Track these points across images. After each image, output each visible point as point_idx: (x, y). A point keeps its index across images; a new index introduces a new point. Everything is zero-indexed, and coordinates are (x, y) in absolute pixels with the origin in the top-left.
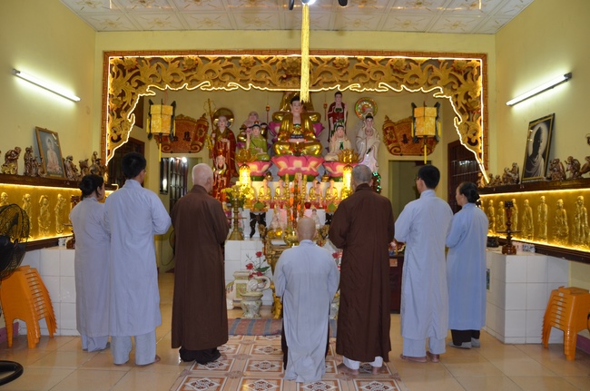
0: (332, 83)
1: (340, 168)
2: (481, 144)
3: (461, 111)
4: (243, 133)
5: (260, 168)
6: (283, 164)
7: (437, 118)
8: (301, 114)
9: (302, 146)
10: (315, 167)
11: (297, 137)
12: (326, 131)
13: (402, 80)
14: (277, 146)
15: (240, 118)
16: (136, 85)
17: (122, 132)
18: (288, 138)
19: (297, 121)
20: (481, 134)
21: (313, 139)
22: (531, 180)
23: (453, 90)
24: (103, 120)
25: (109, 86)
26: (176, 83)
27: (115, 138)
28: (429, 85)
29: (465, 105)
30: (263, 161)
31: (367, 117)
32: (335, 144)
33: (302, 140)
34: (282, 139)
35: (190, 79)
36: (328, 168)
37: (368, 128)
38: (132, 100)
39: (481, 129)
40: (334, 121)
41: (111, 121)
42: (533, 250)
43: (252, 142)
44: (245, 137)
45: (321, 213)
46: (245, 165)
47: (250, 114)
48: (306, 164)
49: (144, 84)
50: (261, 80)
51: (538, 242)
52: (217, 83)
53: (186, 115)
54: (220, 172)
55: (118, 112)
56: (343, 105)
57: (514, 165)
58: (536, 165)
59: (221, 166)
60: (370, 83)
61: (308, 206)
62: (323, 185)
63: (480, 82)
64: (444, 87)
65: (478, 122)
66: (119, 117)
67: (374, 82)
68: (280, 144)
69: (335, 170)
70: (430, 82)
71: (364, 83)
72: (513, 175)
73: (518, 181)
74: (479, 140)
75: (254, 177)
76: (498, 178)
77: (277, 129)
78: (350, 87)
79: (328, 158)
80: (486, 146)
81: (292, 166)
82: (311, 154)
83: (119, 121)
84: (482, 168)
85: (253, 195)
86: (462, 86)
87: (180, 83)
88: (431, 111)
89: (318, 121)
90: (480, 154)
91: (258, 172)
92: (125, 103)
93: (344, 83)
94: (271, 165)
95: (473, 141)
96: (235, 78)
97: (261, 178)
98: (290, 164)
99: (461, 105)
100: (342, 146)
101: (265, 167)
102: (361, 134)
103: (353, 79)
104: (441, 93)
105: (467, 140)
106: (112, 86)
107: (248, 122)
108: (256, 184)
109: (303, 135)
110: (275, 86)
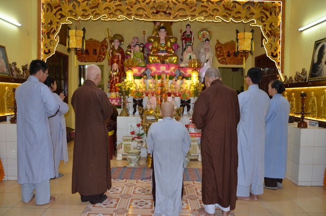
0: (185, 16)
1: (189, 71)
2: (279, 57)
3: (268, 35)
4: (129, 50)
5: (139, 71)
6: (154, 69)
7: (252, 39)
8: (165, 38)
9: (166, 57)
10: (174, 70)
11: (162, 52)
12: (180, 49)
13: (230, 15)
14: (150, 57)
15: (128, 41)
16: (59, 17)
17: (51, 48)
18: (157, 52)
19: (163, 42)
20: (279, 50)
21: (172, 53)
22: (316, 79)
23: (263, 22)
24: (39, 39)
25: (42, 18)
26: (85, 16)
27: (47, 51)
28: (247, 18)
29: (270, 32)
30: (142, 67)
31: (206, 40)
32: (186, 56)
33: (166, 54)
34: (154, 53)
35: (94, 13)
36: (182, 71)
37: (206, 47)
38: (57, 27)
39: (280, 47)
40: (186, 43)
41: (44, 40)
42: (317, 125)
43: (134, 55)
44: (131, 52)
45: (178, 99)
46: (130, 68)
47: (134, 38)
48: (168, 69)
49: (65, 16)
50: (140, 14)
51: (320, 120)
52: (111, 16)
53: (94, 38)
54: (115, 74)
55: (48, 34)
56: (191, 32)
57: (303, 70)
58: (320, 69)
59: (115, 70)
60: (210, 16)
61: (169, 95)
62: (179, 82)
63: (280, 17)
64: (257, 19)
65: (278, 43)
66: (49, 37)
67: (213, 16)
68: (152, 56)
69: (186, 72)
70: (248, 16)
71: (206, 17)
72: (302, 76)
73: (306, 80)
74: (278, 54)
75: (136, 77)
76: (291, 78)
77: (150, 47)
78: (197, 19)
79: (182, 65)
80: (283, 57)
81: (160, 70)
82: (171, 63)
83: (49, 40)
84: (280, 72)
85: (135, 88)
86: (268, 19)
87: (88, 16)
88: (249, 35)
89: (176, 42)
90: (279, 63)
91: (138, 73)
92: (52, 28)
93: (193, 16)
94: (146, 69)
95: (275, 54)
96: (123, 12)
97: (140, 77)
98: (158, 69)
99: (267, 31)
100: (190, 57)
101: (143, 70)
102: (202, 50)
103: (199, 14)
104: (256, 24)
105: (271, 54)
106: (44, 18)
107: (132, 43)
108: (137, 81)
109: (166, 51)
110: (149, 17)
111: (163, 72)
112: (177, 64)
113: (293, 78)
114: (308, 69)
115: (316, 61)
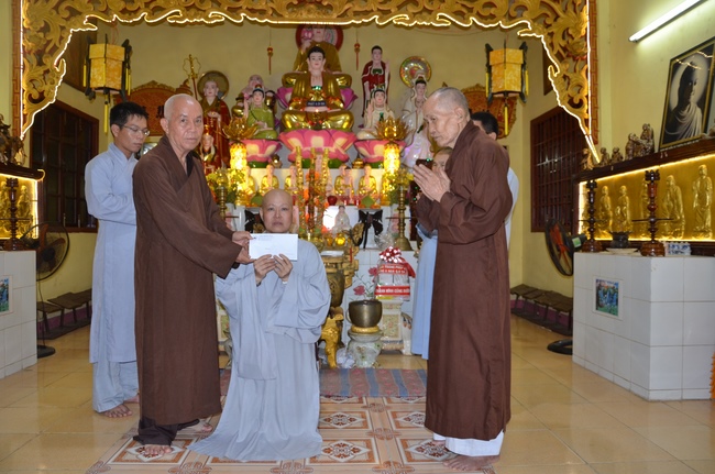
0: (367, 13)
1: (379, 149)
2: (587, 106)
3: (559, 57)
4: (240, 104)
5: (263, 150)
6: (295, 142)
7: (523, 66)
8: (323, 74)
9: (325, 116)
10: (343, 147)
11: (316, 104)
12: (359, 102)
13: (470, 10)
14: (287, 117)
15: (237, 85)
16: (67, 15)
17: (46, 88)
18: (303, 106)
19: (317, 84)
20: (587, 91)
21: (339, 107)
22: (679, 143)
23: (548, 26)
24: (15, 67)
25: (23, 16)
26: (130, 12)
27: (36, 95)
28: (511, 18)
29: (565, 49)
30: (270, 140)
31: (417, 82)
32: (373, 117)
33: (323, 109)
34: (296, 107)
35: (152, 6)
36: (363, 150)
37: (419, 98)
38: (61, 38)
39: (588, 83)
40: (371, 88)
41: (27, 70)
42: (688, 251)
43: (252, 113)
44: (242, 108)
45: (352, 214)
46: (239, 140)
47: (251, 79)
48: (329, 142)
49: (80, 13)
50: (260, 7)
51: (694, 239)
52: (193, 11)
53: (160, 81)
54: (206, 159)
55: (40, 56)
56: (383, 65)
57: (646, 128)
58: (686, 121)
59: (207, 149)
60: (425, 14)
61: (333, 201)
62: (355, 173)
63: (586, 16)
64: (534, 20)
65: (584, 75)
66: (40, 63)
67: (430, 12)
68: (292, 113)
69: (371, 152)
70: (513, 13)
71: (415, 14)
72: (644, 142)
73: (653, 150)
74: (585, 100)
75: (253, 163)
76: (616, 152)
77: (288, 96)
78: (394, 19)
79: (363, 135)
80: (595, 108)
81: (310, 145)
83: (41, 70)
84: (589, 141)
85: (252, 188)
86: (559, 20)
87: (136, 12)
88: (515, 55)
89: (348, 85)
90: (586, 121)
91: (260, 155)
92: (49, 42)
93: (385, 13)
94: (279, 147)
95: (576, 101)
96: (219, 4)
97: (263, 164)
98: (306, 143)
99: (557, 48)
100: (382, 117)
101: (271, 149)
102: (410, 106)
103: (399, 7)
104: (530, 30)
105: (567, 99)
106: (28, 15)
107: (248, 89)
108: (256, 172)
109: (326, 103)
110: (280, 16)
111: (319, 151)
112: (350, 132)
113: (623, 152)
114: (657, 127)
115: (674, 103)
